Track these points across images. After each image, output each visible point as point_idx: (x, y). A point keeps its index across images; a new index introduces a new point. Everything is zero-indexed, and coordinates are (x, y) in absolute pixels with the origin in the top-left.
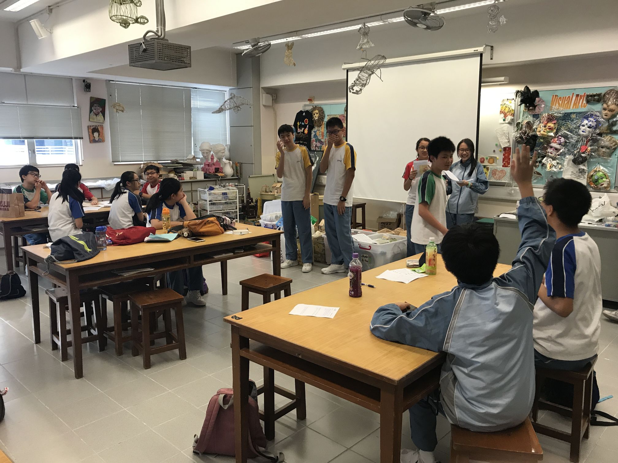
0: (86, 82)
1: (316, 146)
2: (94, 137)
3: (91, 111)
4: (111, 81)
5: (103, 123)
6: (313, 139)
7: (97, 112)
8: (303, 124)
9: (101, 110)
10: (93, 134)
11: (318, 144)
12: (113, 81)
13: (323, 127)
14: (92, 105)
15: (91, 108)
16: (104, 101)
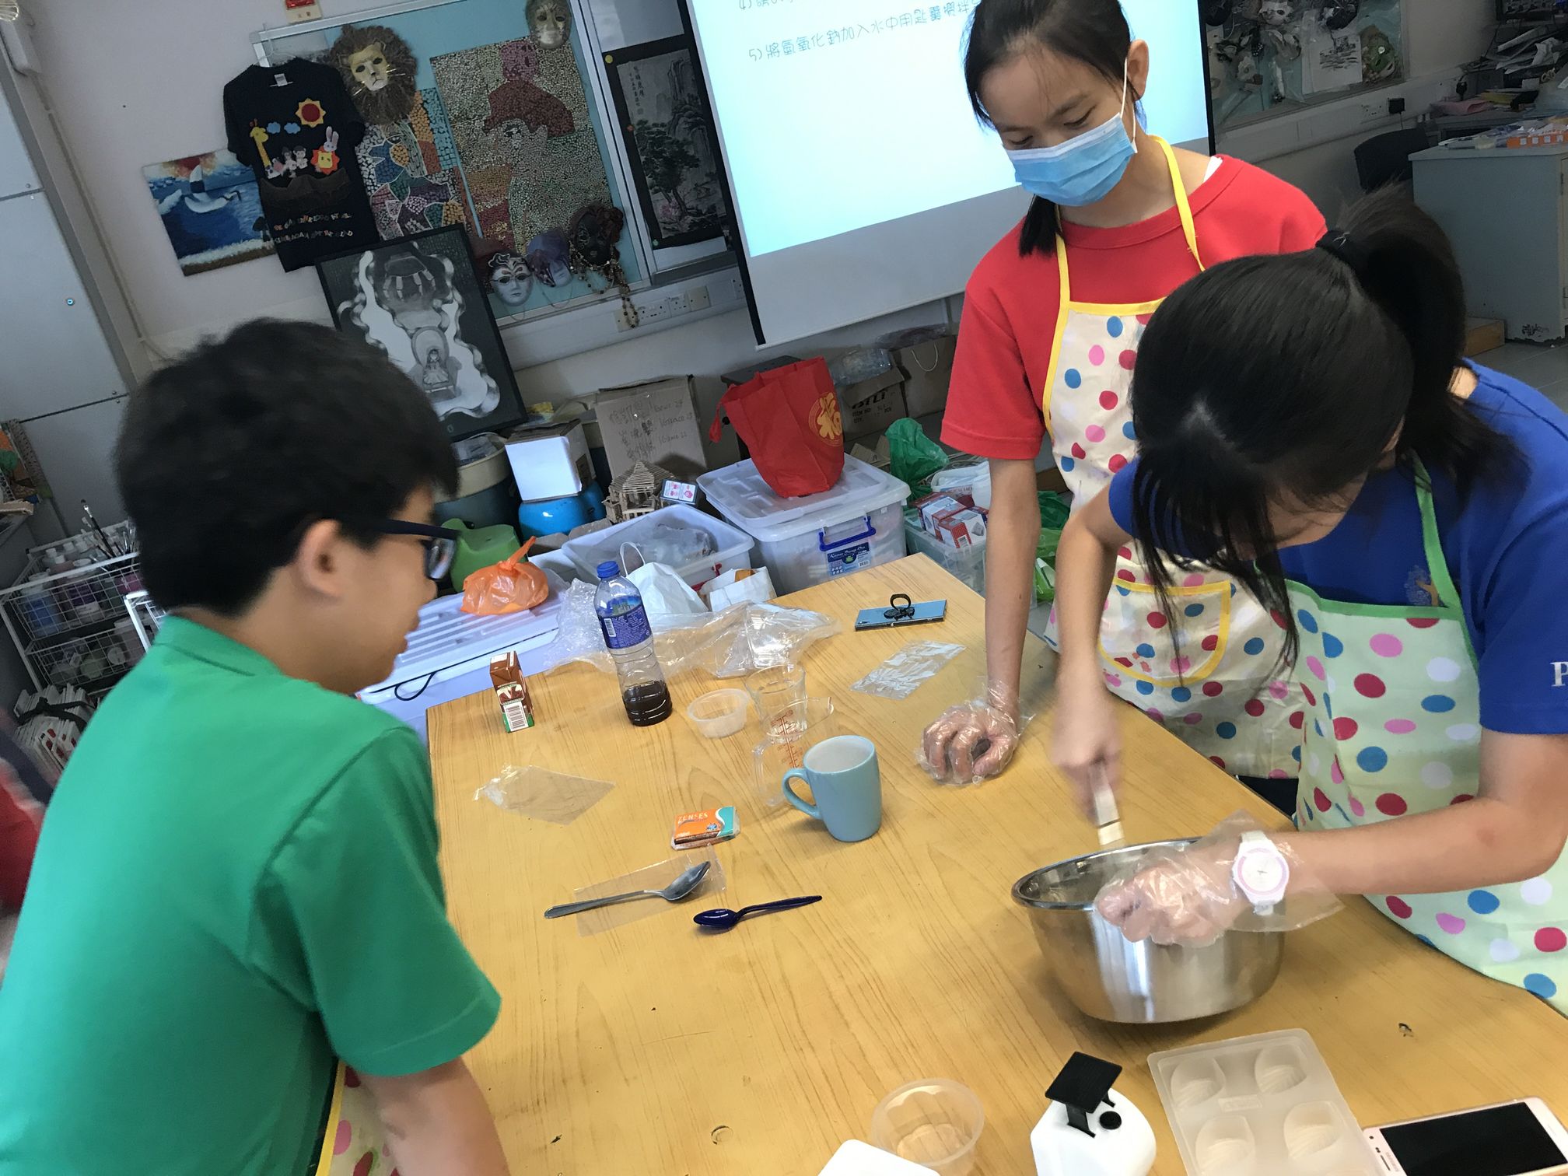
1: (405, 216)
6: (375, 186)
8: (292, 129)
11: (417, 204)
13: (416, 117)
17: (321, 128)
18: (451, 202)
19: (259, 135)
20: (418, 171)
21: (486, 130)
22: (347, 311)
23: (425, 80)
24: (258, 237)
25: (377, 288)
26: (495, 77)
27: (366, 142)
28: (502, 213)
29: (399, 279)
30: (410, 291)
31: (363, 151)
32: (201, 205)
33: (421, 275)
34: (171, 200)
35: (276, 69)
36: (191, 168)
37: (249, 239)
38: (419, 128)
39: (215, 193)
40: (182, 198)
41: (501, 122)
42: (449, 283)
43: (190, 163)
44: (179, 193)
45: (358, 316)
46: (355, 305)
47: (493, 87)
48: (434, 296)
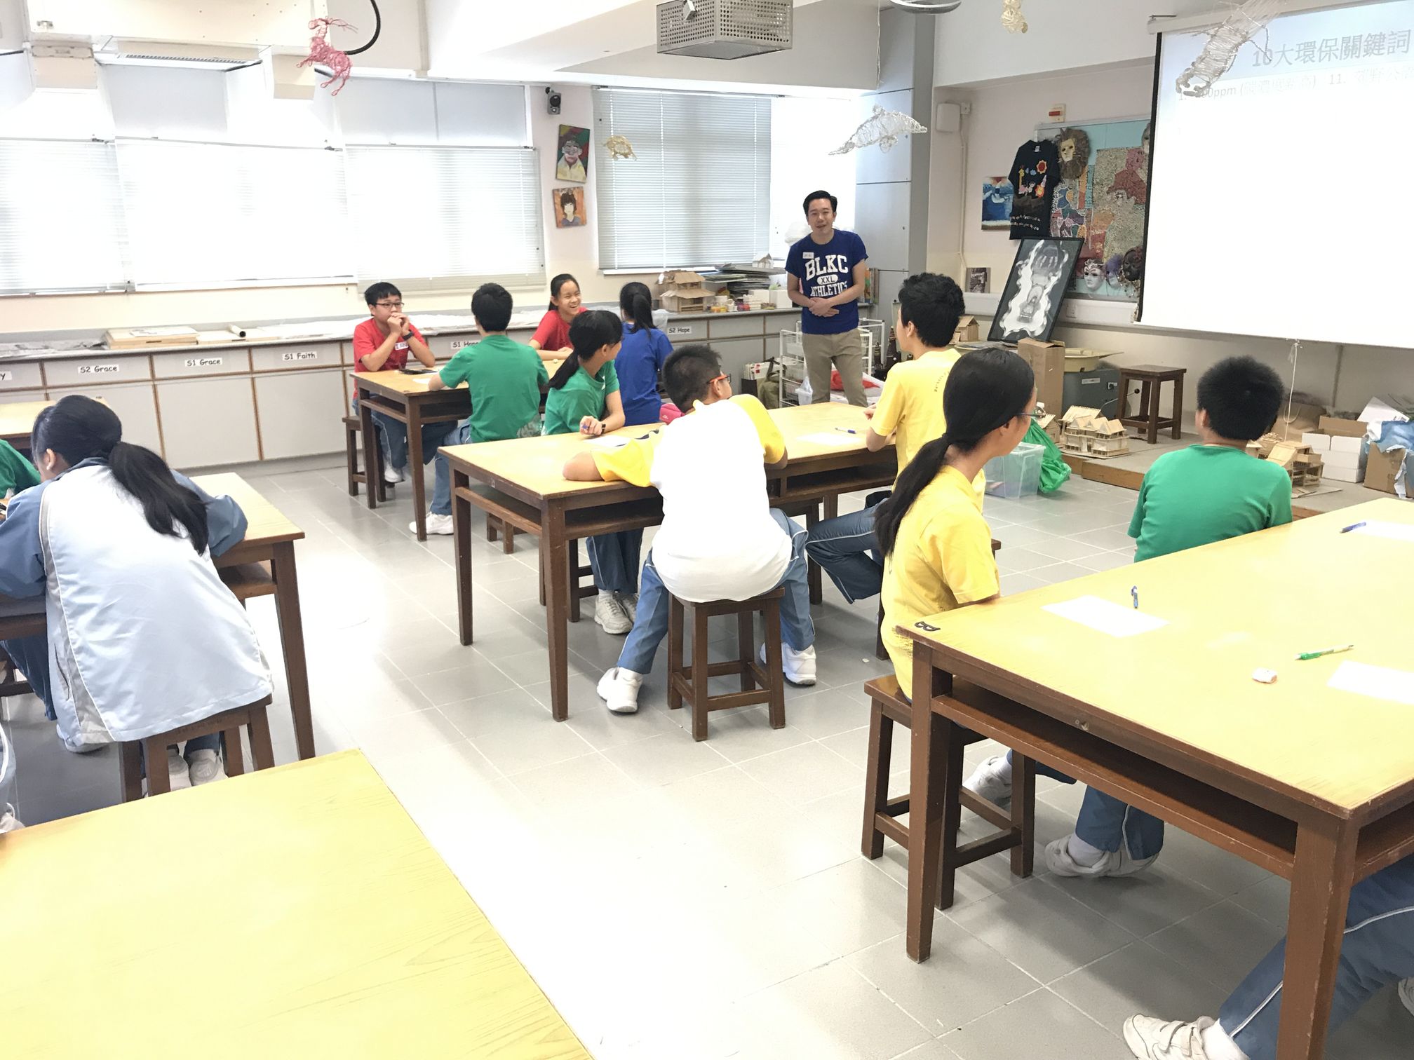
0: (553, 92)
1: (1063, 227)
2: (565, 214)
3: (560, 155)
4: (603, 87)
5: (584, 183)
6: (1056, 209)
7: (572, 158)
8: (1033, 173)
9: (580, 152)
10: (563, 208)
11: (1070, 223)
12: (606, 87)
13: (1083, 179)
14: (562, 142)
15: (560, 150)
16: (586, 132)
17: (1043, 175)
18: (1084, 226)
19: (1022, 173)
20: (1074, 206)
21: (1108, 193)
22: (1020, 265)
23: (1092, 161)
24: (1009, 220)
25: (1035, 259)
26: (1122, 165)
27: (1059, 186)
28: (1102, 238)
29: (1045, 257)
30: (1045, 264)
31: (1056, 190)
32: (997, 200)
33: (1054, 259)
34: (988, 194)
35: (1039, 143)
36: (998, 182)
37: (1006, 219)
38: (1082, 185)
39: (1002, 196)
40: (991, 194)
41: (1116, 190)
42: (1061, 267)
43: (998, 179)
44: (991, 192)
45: (1021, 269)
46: (1023, 264)
47: (1119, 170)
48: (1051, 271)
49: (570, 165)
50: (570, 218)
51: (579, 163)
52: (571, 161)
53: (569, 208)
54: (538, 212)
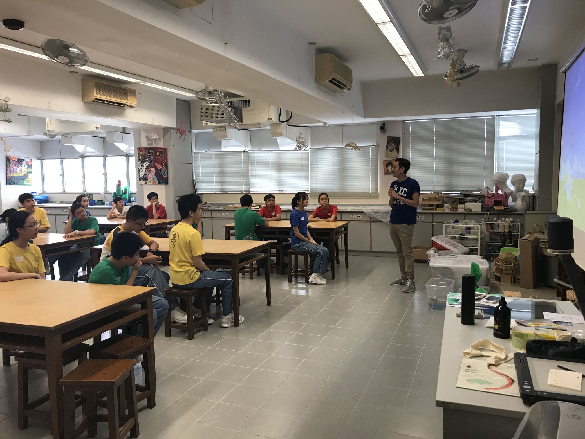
2: (388, 170)
3: (387, 148)
4: (406, 120)
9: (395, 146)
10: (387, 168)
12: (408, 120)
14: (388, 143)
15: (387, 146)
16: (399, 139)
49: (391, 151)
50: (390, 171)
51: (395, 150)
52: (391, 149)
53: (390, 168)
54: (376, 169)
